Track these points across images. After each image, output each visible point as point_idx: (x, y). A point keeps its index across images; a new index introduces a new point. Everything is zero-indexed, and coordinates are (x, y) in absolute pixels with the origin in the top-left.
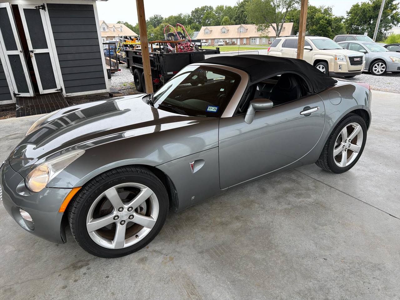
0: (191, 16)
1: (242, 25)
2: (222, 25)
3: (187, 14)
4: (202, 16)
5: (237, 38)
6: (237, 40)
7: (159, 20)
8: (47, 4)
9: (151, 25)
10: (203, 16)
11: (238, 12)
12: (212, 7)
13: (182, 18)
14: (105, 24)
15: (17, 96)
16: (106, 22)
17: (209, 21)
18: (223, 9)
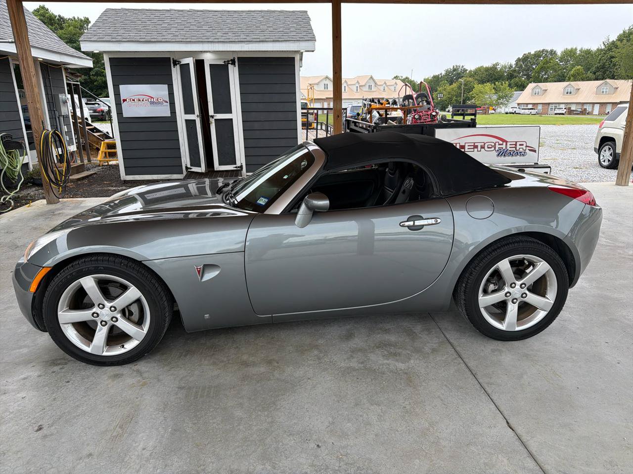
0: (514, 66)
1: (608, 80)
2: (569, 80)
3: (508, 63)
4: (534, 66)
5: (594, 104)
6: (593, 107)
7: (459, 74)
8: (238, 58)
9: (446, 82)
10: (536, 67)
11: (604, 58)
12: (555, 52)
13: (499, 69)
14: (374, 80)
15: (189, 170)
16: (375, 78)
17: (545, 74)
18: (575, 53)
